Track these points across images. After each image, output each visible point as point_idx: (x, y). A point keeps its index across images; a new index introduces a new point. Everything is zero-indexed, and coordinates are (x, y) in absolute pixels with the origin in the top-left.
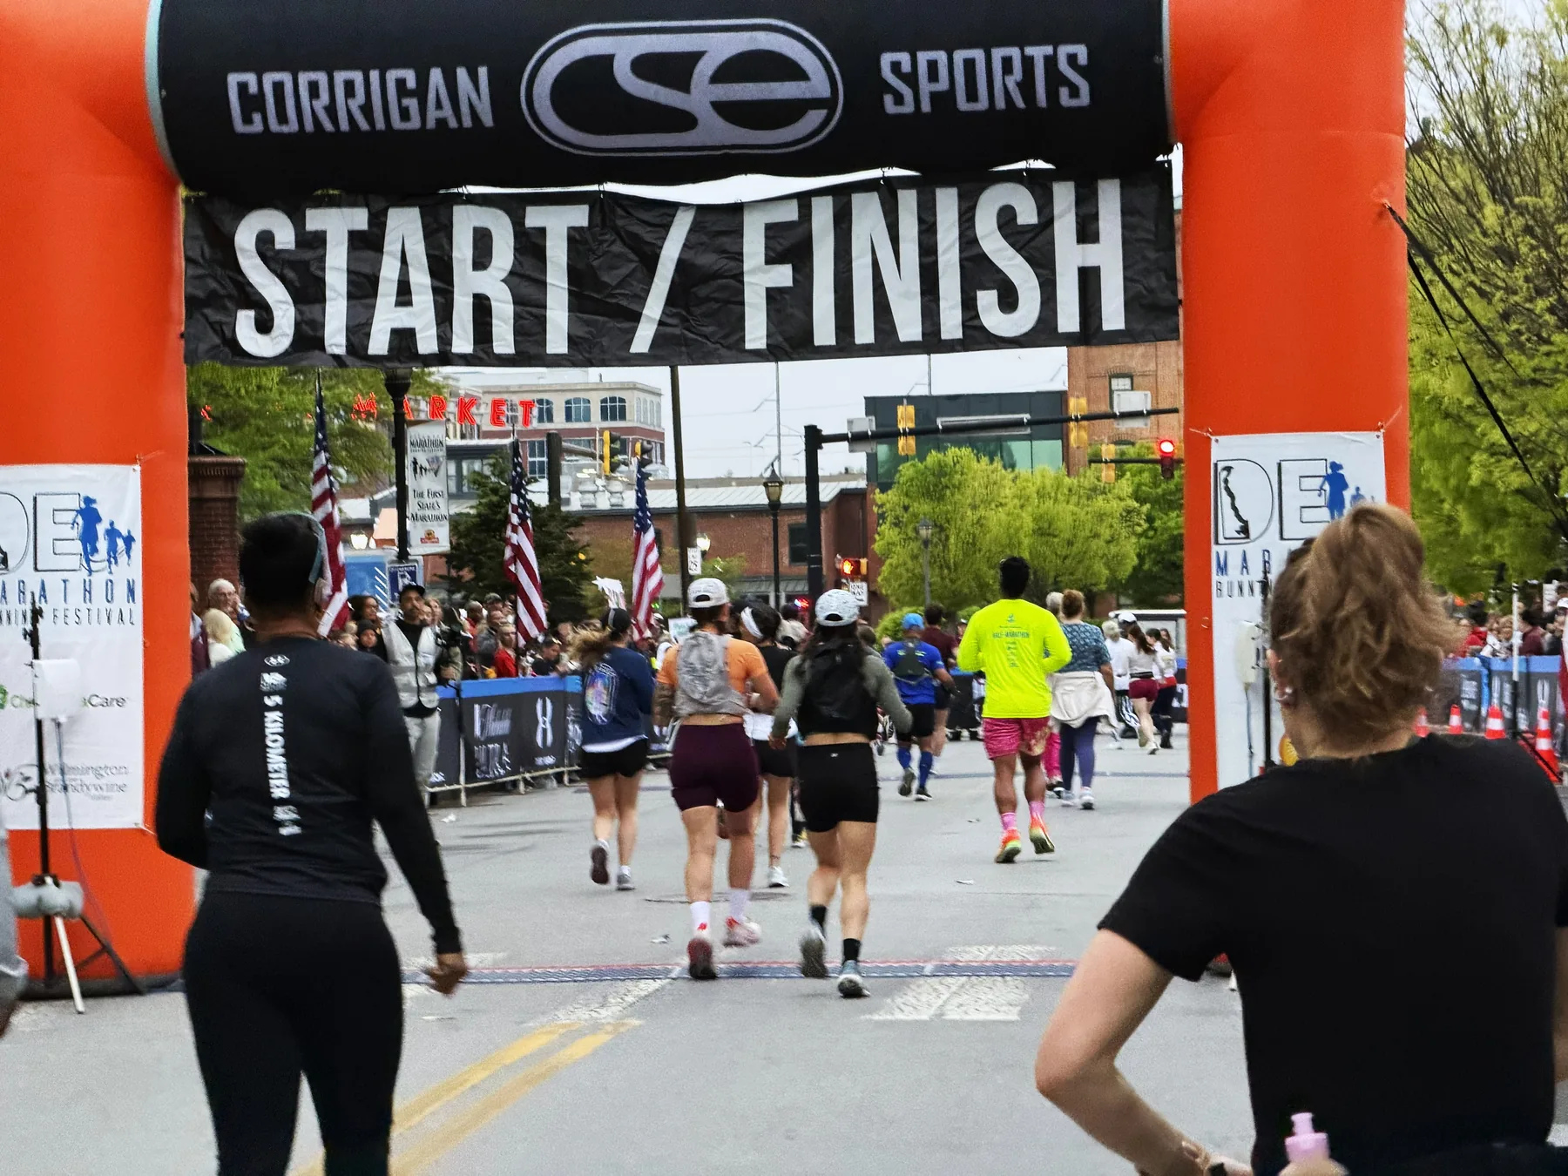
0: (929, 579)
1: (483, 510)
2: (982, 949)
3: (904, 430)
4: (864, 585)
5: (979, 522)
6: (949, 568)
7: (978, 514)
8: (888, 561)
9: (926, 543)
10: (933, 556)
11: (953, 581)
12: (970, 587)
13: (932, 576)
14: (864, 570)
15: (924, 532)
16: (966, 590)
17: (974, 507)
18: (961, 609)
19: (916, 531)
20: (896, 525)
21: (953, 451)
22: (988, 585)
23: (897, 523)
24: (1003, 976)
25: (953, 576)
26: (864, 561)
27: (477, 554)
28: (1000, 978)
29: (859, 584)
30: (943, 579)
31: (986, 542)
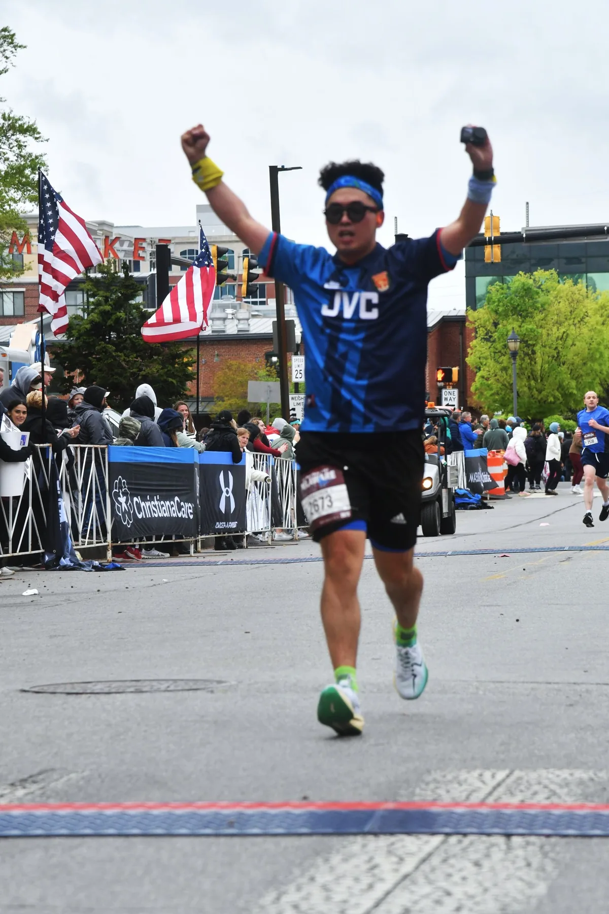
0: (516, 388)
1: (95, 316)
2: (487, 775)
3: (490, 238)
4: (456, 391)
5: (563, 338)
6: (535, 379)
7: (562, 330)
8: (479, 374)
9: (514, 355)
10: (521, 369)
11: (540, 391)
12: (555, 397)
13: (521, 386)
14: (455, 377)
15: (512, 345)
16: (551, 399)
17: (559, 323)
18: (546, 417)
19: (506, 346)
20: (487, 340)
21: (540, 274)
22: (571, 394)
23: (488, 338)
24: (508, 836)
25: (539, 386)
26: (455, 370)
27: (86, 356)
28: (501, 840)
29: (452, 390)
30: (530, 388)
31: (569, 355)
